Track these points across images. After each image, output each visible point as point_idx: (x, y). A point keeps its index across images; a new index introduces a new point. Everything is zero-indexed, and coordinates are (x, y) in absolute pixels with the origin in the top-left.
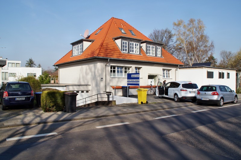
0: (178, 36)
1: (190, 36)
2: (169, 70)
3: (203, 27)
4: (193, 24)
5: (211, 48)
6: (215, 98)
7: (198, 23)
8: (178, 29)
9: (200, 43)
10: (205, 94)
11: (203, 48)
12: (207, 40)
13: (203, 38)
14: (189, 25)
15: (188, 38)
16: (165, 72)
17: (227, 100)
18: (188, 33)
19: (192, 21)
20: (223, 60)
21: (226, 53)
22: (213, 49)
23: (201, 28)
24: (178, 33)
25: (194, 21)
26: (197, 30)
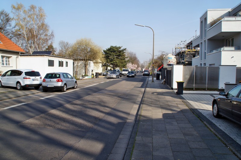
0: (17, 21)
1: (31, 23)
2: (9, 57)
3: (44, 16)
4: (34, 11)
5: (51, 37)
6: (60, 84)
7: (39, 10)
8: (17, 14)
9: (41, 32)
10: (51, 81)
11: (44, 36)
12: (48, 28)
13: (43, 27)
14: (30, 10)
15: (28, 25)
16: (5, 59)
17: (69, 86)
18: (28, 19)
19: (33, 7)
20: (61, 49)
21: (64, 43)
22: (53, 39)
23: (42, 16)
24: (17, 18)
25: (35, 7)
26: (38, 18)
